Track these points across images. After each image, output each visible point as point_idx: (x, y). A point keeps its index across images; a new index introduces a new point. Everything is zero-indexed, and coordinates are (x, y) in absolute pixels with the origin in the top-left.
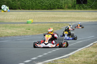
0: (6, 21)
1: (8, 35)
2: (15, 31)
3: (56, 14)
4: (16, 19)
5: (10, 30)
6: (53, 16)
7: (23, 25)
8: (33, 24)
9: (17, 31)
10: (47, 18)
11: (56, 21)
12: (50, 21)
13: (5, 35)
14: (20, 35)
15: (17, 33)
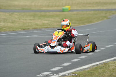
0: (34, 9)
1: (37, 27)
2: (46, 22)
4: (48, 6)
5: (40, 21)
6: (98, 1)
7: (58, 13)
8: (70, 12)
9: (50, 22)
10: (90, 3)
11: (102, 8)
12: (93, 8)
13: (33, 27)
14: (54, 27)
15: (49, 25)
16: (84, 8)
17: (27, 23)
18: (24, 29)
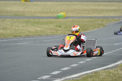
0: (28, 15)
1: (29, 34)
2: (39, 29)
3: (99, 5)
4: (42, 12)
5: (33, 28)
6: (94, 8)
7: (52, 20)
9: (43, 29)
10: (86, 10)
11: (98, 15)
12: (89, 15)
13: (26, 34)
14: (47, 35)
15: (43, 32)
16: (80, 15)
17: (19, 30)
18: (15, 37)
